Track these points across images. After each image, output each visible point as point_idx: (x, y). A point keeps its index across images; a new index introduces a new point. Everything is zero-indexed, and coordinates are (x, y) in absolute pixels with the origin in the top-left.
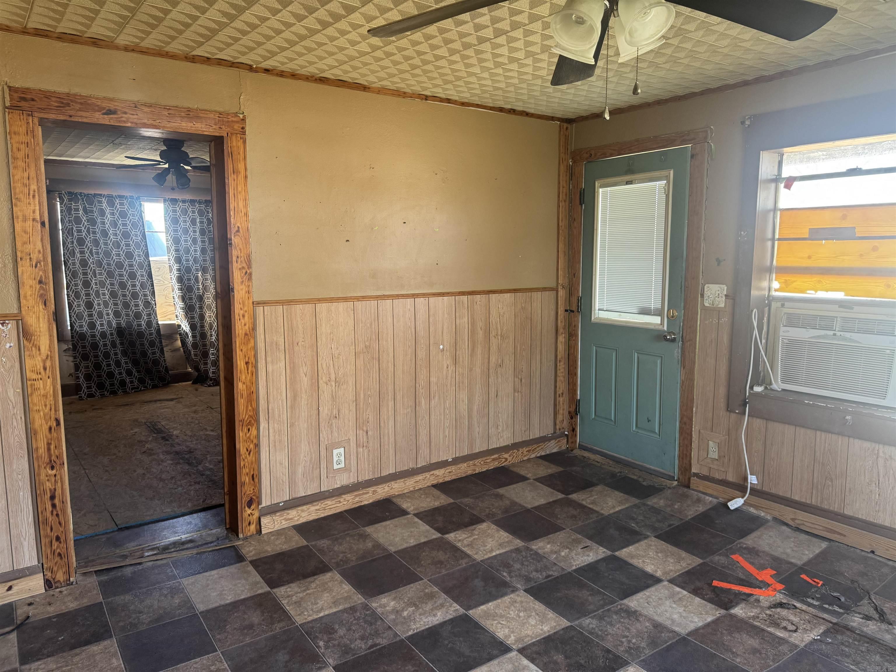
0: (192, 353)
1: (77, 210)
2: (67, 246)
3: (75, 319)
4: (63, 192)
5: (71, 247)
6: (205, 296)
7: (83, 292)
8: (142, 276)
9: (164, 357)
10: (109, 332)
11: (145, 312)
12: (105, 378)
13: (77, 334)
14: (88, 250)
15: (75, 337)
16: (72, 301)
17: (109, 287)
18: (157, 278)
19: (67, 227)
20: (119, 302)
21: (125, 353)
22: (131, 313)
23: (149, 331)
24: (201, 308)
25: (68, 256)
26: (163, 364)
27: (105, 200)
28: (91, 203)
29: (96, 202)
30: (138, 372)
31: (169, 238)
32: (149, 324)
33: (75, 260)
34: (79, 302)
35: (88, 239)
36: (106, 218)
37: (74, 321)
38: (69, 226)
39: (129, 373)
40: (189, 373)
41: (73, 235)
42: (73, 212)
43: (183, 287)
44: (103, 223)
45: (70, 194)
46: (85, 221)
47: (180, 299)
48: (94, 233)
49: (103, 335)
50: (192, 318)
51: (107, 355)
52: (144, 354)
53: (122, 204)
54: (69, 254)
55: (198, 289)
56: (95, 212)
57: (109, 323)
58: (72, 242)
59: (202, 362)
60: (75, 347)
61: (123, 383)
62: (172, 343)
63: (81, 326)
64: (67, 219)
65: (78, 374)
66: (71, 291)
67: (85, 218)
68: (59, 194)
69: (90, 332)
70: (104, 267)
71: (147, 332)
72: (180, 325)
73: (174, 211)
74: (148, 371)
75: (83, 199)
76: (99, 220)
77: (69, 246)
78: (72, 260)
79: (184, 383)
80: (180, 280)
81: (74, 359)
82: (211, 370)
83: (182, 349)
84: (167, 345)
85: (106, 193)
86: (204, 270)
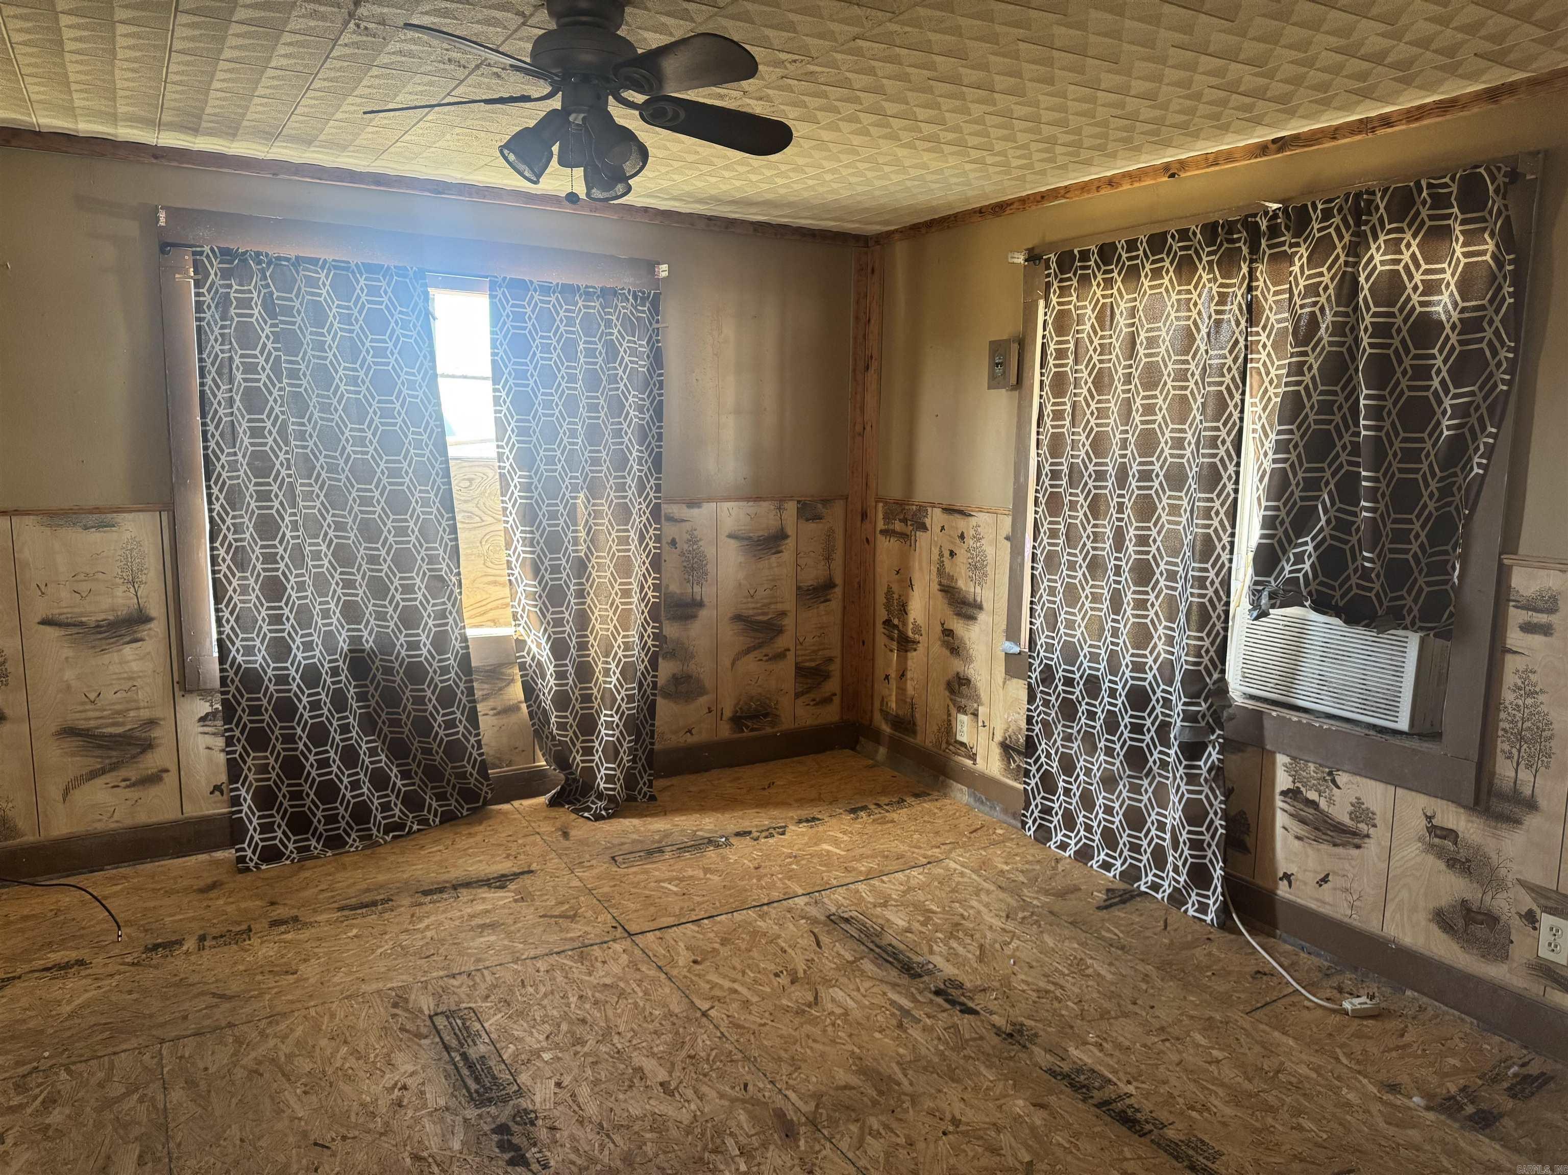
0: (553, 720)
1: (245, 303)
2: (216, 411)
3: (232, 628)
4: (207, 249)
5: (226, 415)
6: (593, 560)
7: (257, 549)
8: (426, 503)
9: (478, 735)
10: (326, 666)
11: (429, 609)
12: (313, 801)
13: (236, 674)
14: (274, 425)
15: (233, 681)
16: (225, 576)
17: (331, 533)
18: (465, 506)
19: (217, 356)
20: (359, 578)
21: (369, 724)
22: (390, 610)
23: (440, 661)
24: (581, 594)
25: (217, 443)
26: (475, 753)
27: (327, 277)
28: (287, 286)
29: (300, 283)
30: (405, 775)
31: (503, 394)
32: (440, 642)
33: (235, 454)
34: (246, 578)
35: (276, 393)
36: (329, 332)
37: (228, 636)
38: (222, 351)
39: (380, 780)
40: (540, 774)
41: (231, 381)
42: (232, 311)
43: (537, 536)
44: (320, 346)
45: (226, 254)
46: (268, 337)
47: (528, 569)
48: (294, 374)
49: (311, 676)
50: (558, 623)
51: (319, 735)
52: (423, 726)
53: (373, 291)
54: (221, 435)
55: (576, 542)
56: (299, 312)
57: (329, 639)
58: (231, 402)
59: (578, 745)
60: (229, 712)
61: (361, 813)
62: (501, 689)
63: (249, 651)
64: (217, 331)
65: (237, 789)
66: (222, 545)
67: (267, 330)
68: (194, 253)
69: (275, 669)
70: (319, 475)
71: (435, 665)
72: (524, 642)
73: (519, 317)
74: (433, 774)
75: (263, 272)
76: (308, 337)
77: (221, 412)
78: (229, 454)
79: (527, 802)
80: (529, 516)
81: (227, 745)
82: (603, 772)
83: (524, 706)
84: (485, 698)
85: (330, 258)
86: (594, 489)
